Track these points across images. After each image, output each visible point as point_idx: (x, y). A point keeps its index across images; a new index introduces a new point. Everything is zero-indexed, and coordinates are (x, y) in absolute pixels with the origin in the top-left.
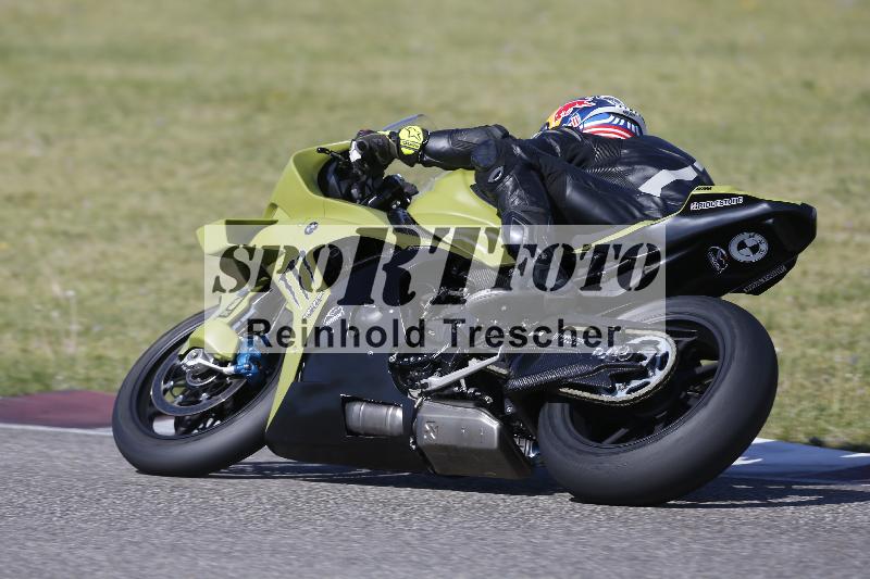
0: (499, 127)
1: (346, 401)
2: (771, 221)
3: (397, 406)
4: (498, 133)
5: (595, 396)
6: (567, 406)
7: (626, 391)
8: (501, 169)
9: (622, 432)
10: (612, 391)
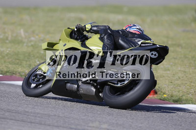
0: (108, 26)
1: (66, 83)
2: (158, 49)
3: (76, 85)
4: (108, 27)
5: (113, 85)
6: (109, 87)
7: (120, 84)
8: (104, 34)
9: (119, 93)
10: (117, 84)
